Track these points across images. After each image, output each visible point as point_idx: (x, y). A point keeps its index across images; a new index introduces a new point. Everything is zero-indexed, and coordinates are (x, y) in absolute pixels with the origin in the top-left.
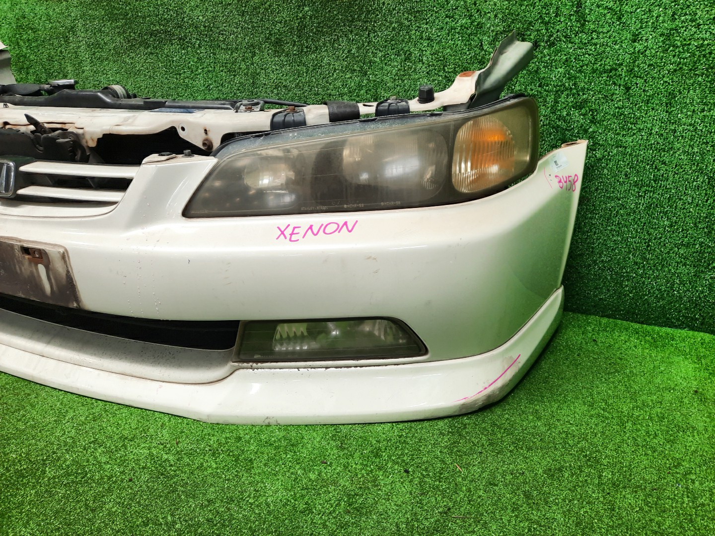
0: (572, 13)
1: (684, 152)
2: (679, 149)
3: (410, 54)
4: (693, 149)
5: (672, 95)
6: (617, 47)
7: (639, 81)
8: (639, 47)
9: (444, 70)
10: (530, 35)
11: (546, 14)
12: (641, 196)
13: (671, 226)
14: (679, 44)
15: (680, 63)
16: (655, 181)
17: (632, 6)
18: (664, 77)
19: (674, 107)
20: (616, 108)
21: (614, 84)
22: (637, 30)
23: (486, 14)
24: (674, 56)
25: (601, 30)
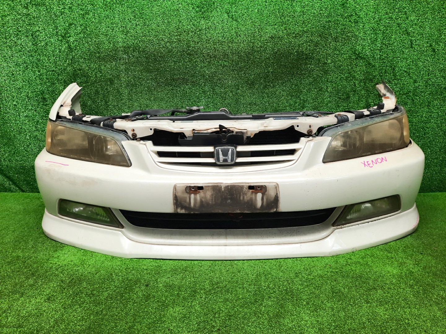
0: (391, 72)
1: (435, 123)
2: (433, 122)
3: (322, 88)
4: (438, 121)
5: (429, 102)
6: (408, 85)
7: (418, 97)
8: (417, 85)
9: (338, 95)
10: (375, 80)
11: (381, 72)
12: (419, 141)
13: (431, 152)
14: (431, 84)
15: (432, 91)
16: (424, 135)
17: (413, 70)
18: (426, 96)
19: (430, 106)
20: (409, 108)
21: (408, 98)
22: (416, 79)
23: (357, 72)
24: (429, 88)
25: (402, 79)
